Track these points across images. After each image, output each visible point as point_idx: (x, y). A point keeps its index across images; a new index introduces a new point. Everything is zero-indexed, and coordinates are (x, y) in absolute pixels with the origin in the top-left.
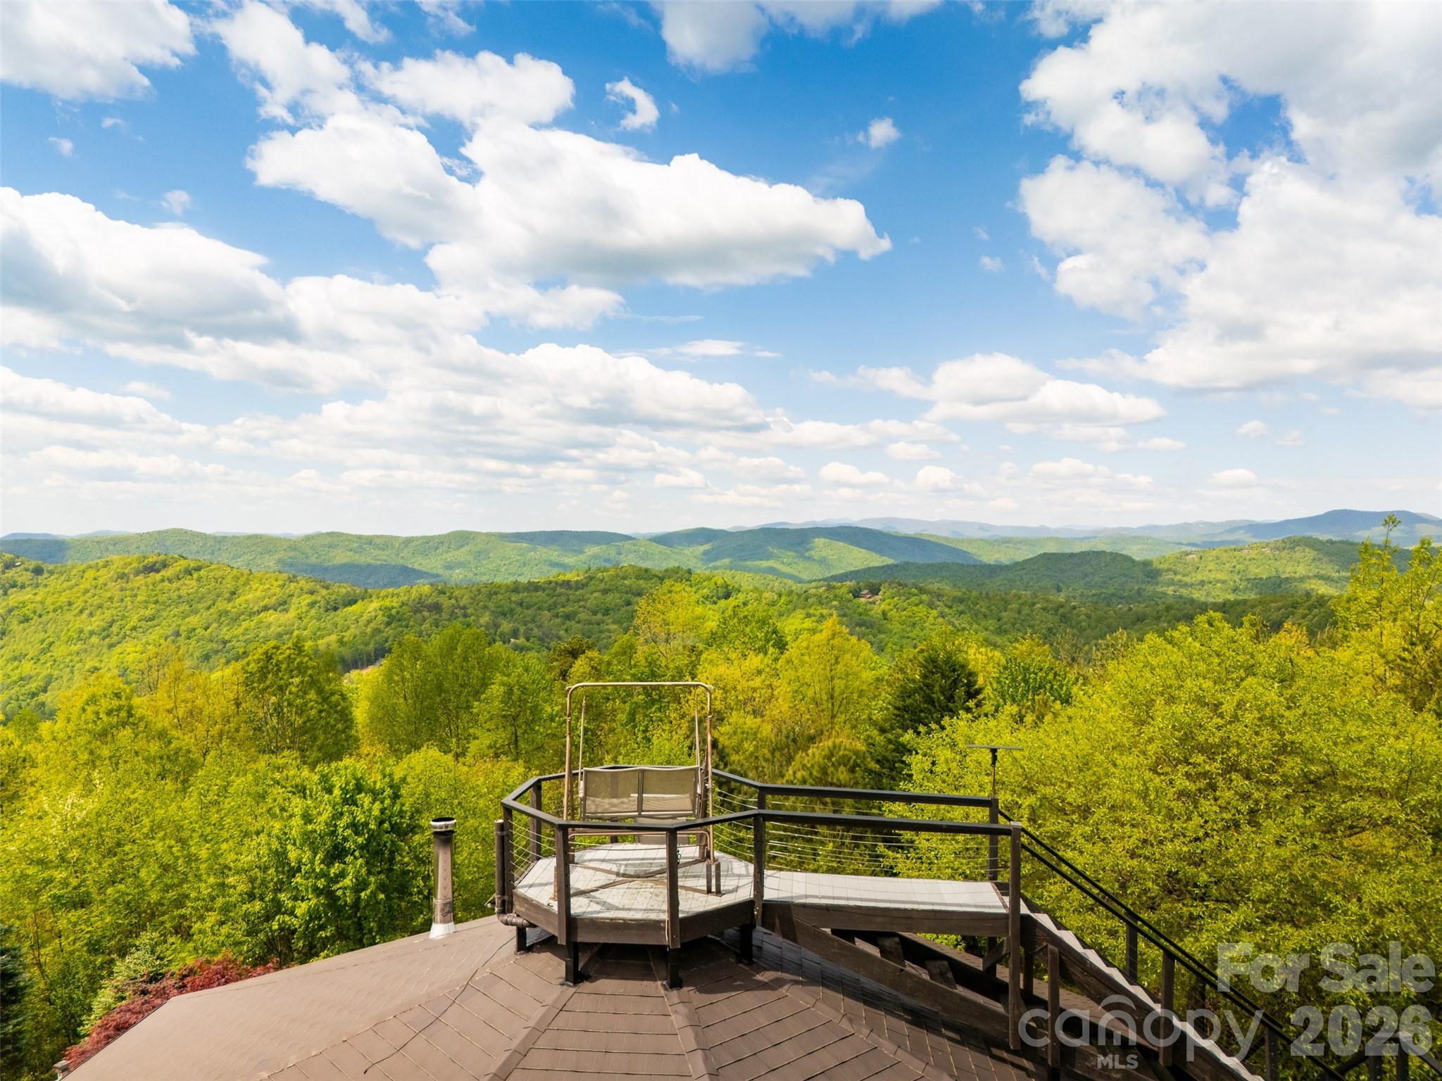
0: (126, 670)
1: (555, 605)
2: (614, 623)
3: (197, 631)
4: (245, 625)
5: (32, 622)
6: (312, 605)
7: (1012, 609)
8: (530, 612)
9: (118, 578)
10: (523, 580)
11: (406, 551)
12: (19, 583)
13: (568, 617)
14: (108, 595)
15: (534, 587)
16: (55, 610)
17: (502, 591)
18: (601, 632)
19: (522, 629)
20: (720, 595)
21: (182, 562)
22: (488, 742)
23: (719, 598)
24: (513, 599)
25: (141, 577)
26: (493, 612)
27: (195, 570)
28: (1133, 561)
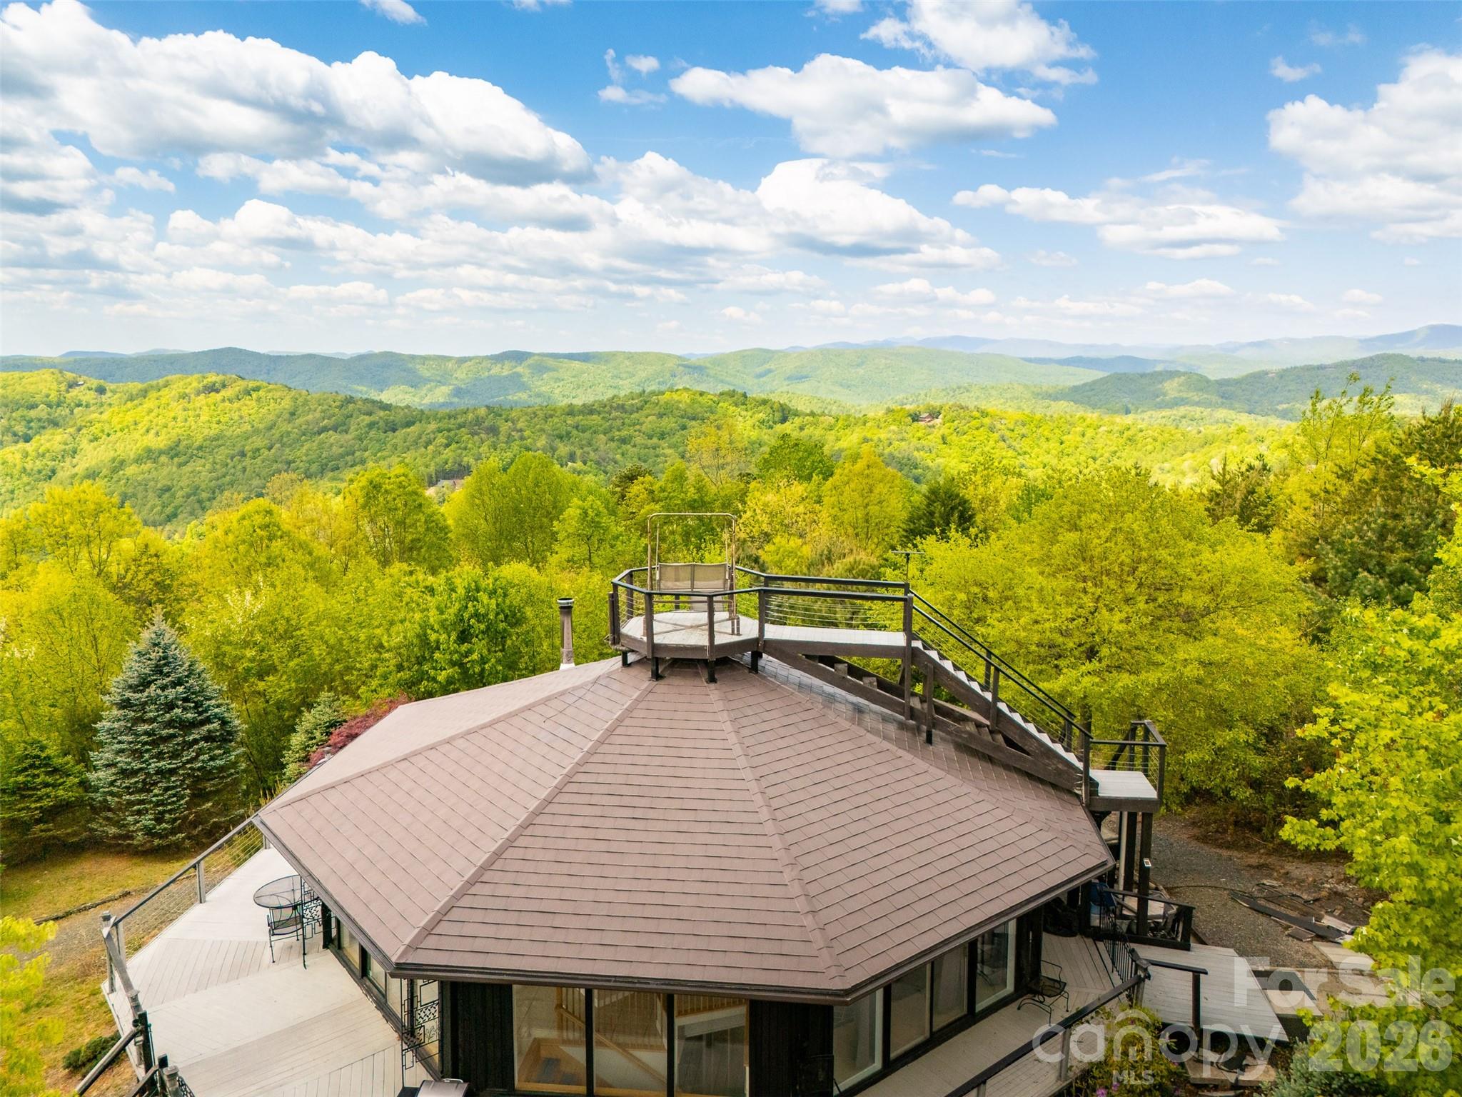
0: (197, 489)
1: (611, 428)
2: (669, 447)
3: (262, 451)
4: (307, 446)
5: (101, 441)
6: (371, 425)
7: (1075, 433)
8: (587, 435)
9: (180, 397)
10: (578, 402)
11: (459, 372)
12: (84, 403)
13: (624, 441)
14: (172, 415)
15: (589, 410)
16: (122, 430)
17: (558, 414)
18: (657, 456)
19: (579, 452)
20: (776, 419)
21: (240, 382)
22: (565, 556)
23: (775, 423)
24: (569, 422)
25: (202, 396)
26: (550, 435)
27: (254, 390)
28: (1208, 381)
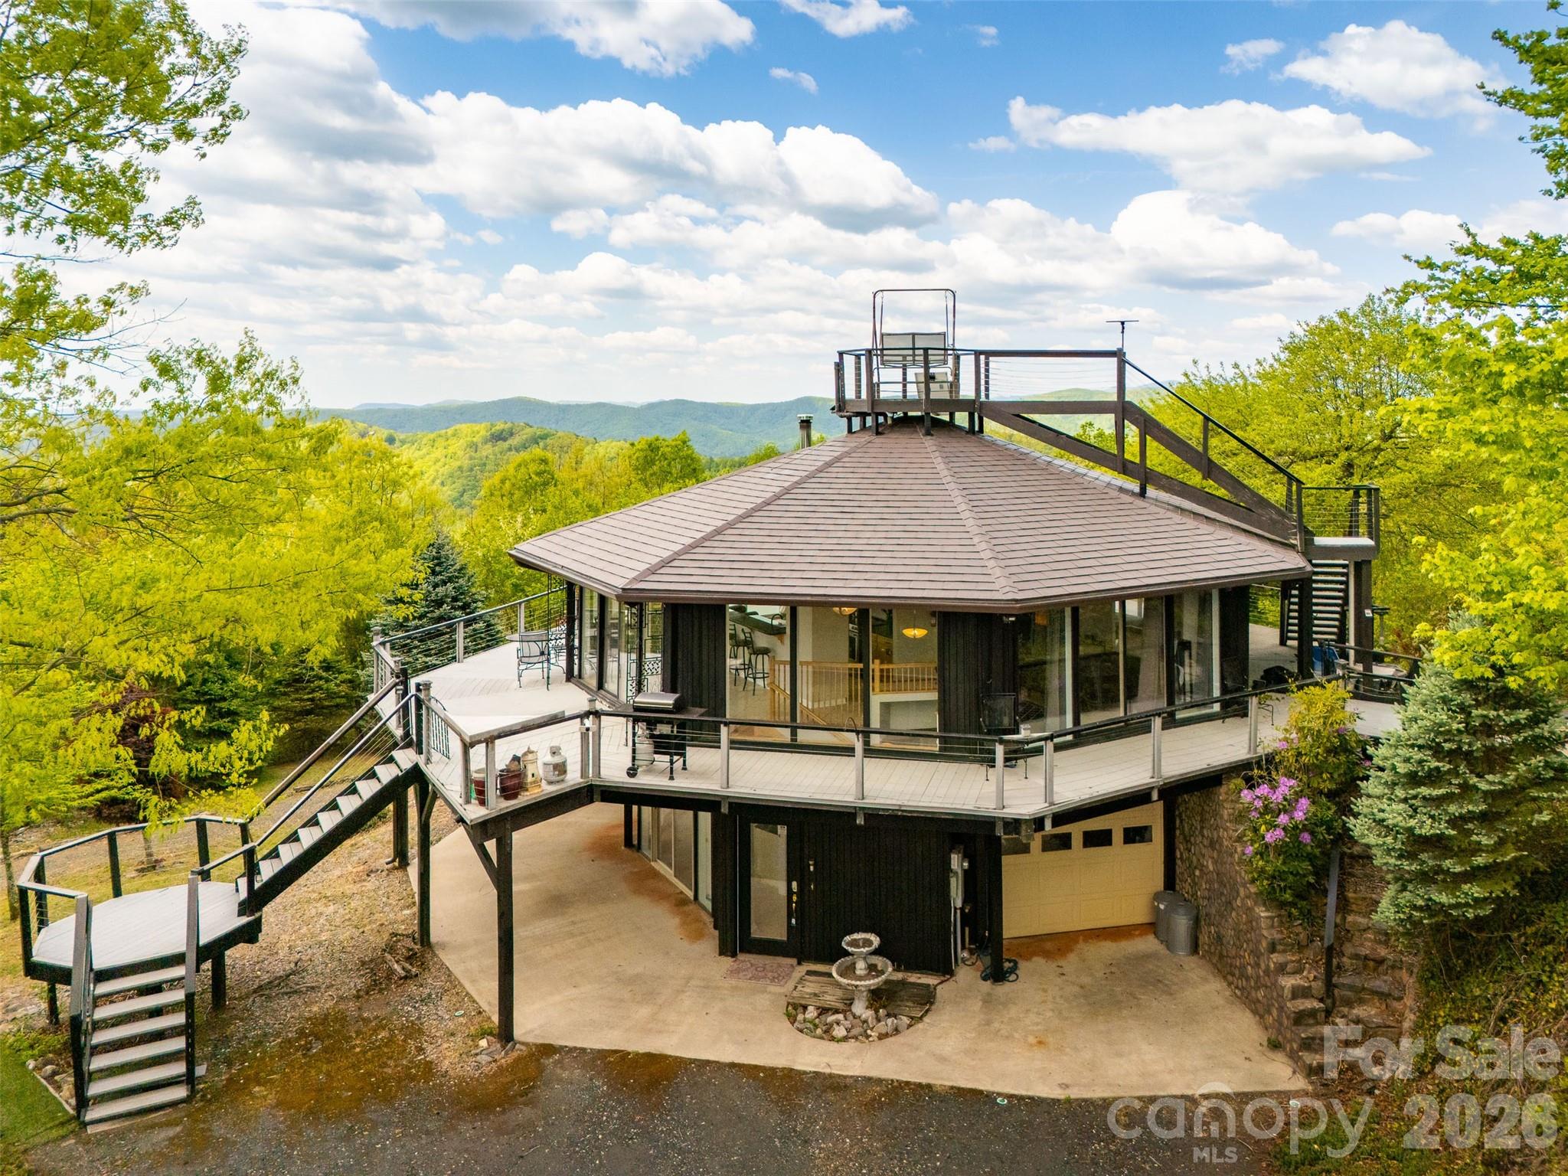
9: (467, 447)
14: (459, 464)
21: (528, 430)
25: (489, 445)
27: (541, 438)
